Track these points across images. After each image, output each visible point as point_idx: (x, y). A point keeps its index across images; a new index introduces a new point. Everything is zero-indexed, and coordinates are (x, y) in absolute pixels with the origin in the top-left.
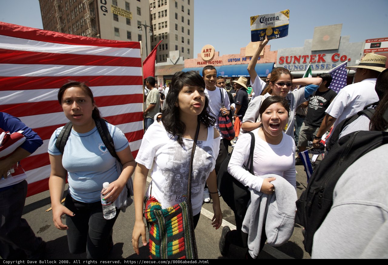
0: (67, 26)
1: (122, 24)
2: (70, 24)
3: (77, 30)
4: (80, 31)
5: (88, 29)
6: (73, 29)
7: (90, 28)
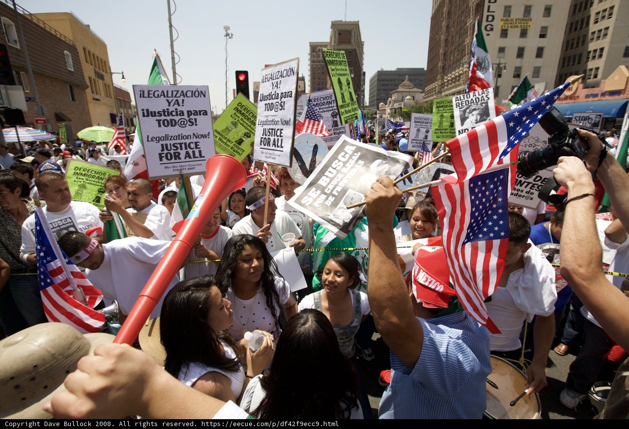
0: (449, 51)
1: (513, 41)
2: (453, 48)
3: (457, 55)
4: (459, 56)
5: (465, 56)
6: (454, 54)
7: (468, 54)
